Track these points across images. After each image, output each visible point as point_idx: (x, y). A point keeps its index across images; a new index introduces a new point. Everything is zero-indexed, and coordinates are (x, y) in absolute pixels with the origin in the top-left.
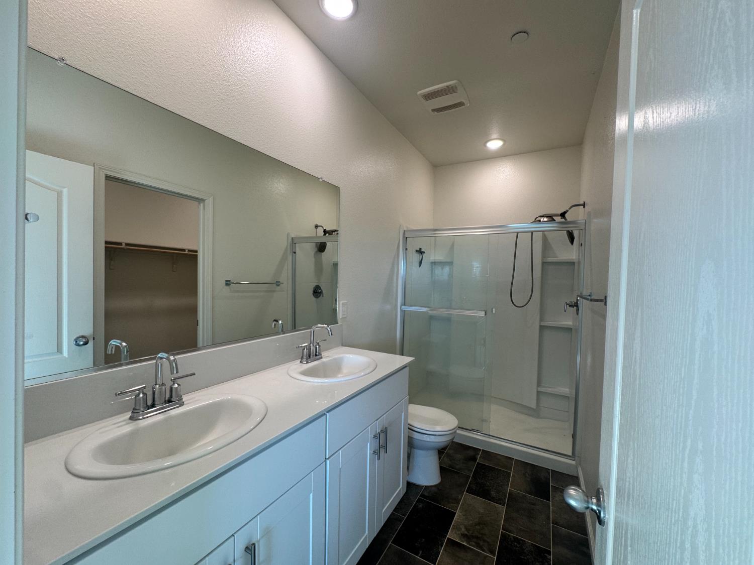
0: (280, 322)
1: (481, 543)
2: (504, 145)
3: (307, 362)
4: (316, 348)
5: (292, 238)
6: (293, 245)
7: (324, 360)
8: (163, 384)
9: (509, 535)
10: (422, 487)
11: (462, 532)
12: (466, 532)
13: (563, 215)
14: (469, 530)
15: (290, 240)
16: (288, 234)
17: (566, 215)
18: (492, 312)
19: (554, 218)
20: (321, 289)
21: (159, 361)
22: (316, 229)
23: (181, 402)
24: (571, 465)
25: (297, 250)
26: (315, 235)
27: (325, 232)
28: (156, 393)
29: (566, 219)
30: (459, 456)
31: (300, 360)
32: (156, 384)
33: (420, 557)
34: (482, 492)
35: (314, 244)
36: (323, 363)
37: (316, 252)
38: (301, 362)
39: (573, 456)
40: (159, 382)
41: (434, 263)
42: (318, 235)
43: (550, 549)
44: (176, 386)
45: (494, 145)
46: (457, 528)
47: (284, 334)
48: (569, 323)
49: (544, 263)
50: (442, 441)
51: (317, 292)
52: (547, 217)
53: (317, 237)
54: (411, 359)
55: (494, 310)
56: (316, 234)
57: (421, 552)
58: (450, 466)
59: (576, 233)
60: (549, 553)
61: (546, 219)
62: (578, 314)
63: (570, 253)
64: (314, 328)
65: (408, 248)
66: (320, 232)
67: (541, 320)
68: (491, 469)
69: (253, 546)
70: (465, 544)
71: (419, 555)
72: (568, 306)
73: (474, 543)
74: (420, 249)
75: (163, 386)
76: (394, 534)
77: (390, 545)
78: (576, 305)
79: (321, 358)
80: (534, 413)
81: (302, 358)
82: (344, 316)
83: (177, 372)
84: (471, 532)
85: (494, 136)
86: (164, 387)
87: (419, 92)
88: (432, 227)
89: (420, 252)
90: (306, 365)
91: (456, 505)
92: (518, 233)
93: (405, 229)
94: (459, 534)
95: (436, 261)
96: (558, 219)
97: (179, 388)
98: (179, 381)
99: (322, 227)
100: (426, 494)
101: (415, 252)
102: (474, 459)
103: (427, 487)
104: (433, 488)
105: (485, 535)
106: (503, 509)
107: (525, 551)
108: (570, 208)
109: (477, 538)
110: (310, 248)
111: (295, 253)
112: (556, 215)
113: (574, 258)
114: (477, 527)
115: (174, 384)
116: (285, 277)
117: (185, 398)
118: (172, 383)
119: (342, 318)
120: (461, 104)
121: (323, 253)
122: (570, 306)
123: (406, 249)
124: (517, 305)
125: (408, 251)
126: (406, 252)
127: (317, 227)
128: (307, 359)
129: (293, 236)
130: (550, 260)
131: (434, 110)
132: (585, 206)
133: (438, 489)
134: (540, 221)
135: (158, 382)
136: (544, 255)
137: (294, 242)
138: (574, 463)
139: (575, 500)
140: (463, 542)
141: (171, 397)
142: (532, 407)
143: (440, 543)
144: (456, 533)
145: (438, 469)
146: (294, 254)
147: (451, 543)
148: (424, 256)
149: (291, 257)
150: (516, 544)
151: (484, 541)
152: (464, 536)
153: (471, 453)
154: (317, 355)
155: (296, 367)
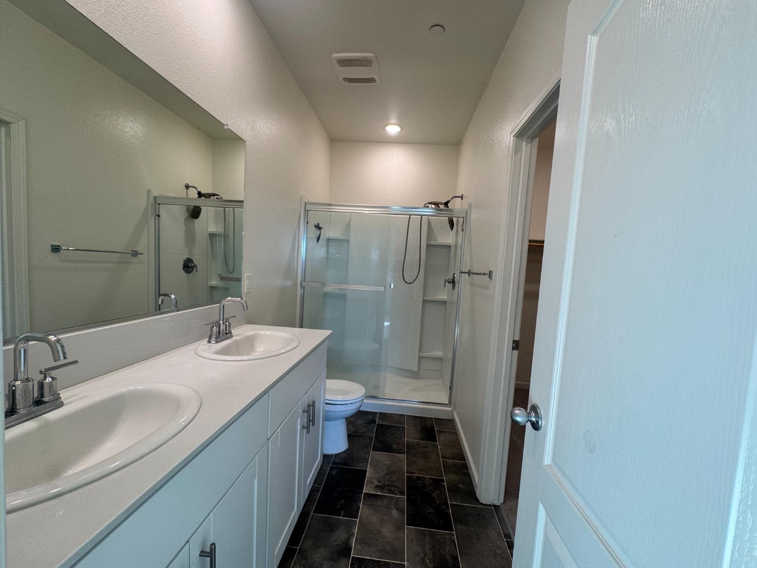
0: (173, 297)
1: (393, 489)
2: (401, 131)
3: (217, 342)
4: (226, 325)
5: (155, 197)
6: (155, 206)
7: (235, 338)
8: (28, 380)
9: (413, 476)
10: (333, 455)
11: (375, 485)
12: (378, 484)
13: (446, 204)
14: (381, 481)
15: (152, 199)
16: (149, 192)
17: (449, 205)
18: (390, 287)
19: (439, 205)
20: (193, 263)
21: (21, 346)
22: (187, 189)
23: (58, 402)
24: (448, 411)
25: (162, 213)
26: (185, 196)
27: (200, 194)
28: (18, 392)
29: (448, 207)
30: (360, 422)
31: (207, 339)
32: (16, 380)
33: (343, 517)
34: (385, 447)
35: (185, 207)
36: (236, 341)
37: (187, 218)
38: (209, 342)
39: (450, 404)
40: (21, 376)
41: (328, 240)
42: (190, 196)
43: (443, 477)
44: (49, 380)
45: (393, 129)
46: (370, 482)
47: (178, 310)
48: (444, 297)
49: (428, 246)
50: (351, 409)
51: (188, 266)
52: (434, 204)
53: (187, 198)
54: (329, 332)
55: (392, 285)
56: (187, 196)
57: (343, 512)
58: (354, 432)
59: (455, 220)
60: (443, 481)
61: (433, 206)
62: (454, 289)
63: (447, 238)
64: (224, 302)
65: (308, 221)
66: (193, 194)
67: (424, 295)
68: (390, 427)
69: (213, 546)
70: (379, 493)
71: (342, 515)
72: (447, 282)
73: (387, 491)
74: (318, 224)
75: (30, 381)
76: (314, 505)
77: (312, 515)
78: (453, 282)
79: (232, 336)
80: (415, 375)
81: (210, 337)
82: (249, 291)
83: (65, 358)
84: (382, 483)
85: (393, 121)
86: (30, 384)
87: (334, 55)
88: (327, 202)
89: (318, 227)
90: (215, 345)
91: (366, 464)
92: (410, 216)
93: (306, 201)
94: (373, 487)
95: (330, 238)
96: (442, 207)
97: (54, 382)
98: (54, 373)
99: (196, 188)
100: (337, 461)
101: (314, 227)
102: (374, 422)
103: (337, 455)
104: (343, 455)
105: (394, 481)
106: (403, 457)
107: (427, 484)
108: (452, 199)
109: (389, 485)
110: (179, 213)
111: (159, 216)
112: (441, 204)
113: (451, 242)
114: (386, 477)
115: (45, 378)
116: (145, 244)
117: (64, 395)
118: (42, 376)
119: (247, 293)
120: (371, 80)
121: (195, 220)
122: (449, 282)
123: (307, 222)
124: (407, 281)
125: (308, 224)
126: (307, 225)
127: (187, 187)
128: (217, 338)
129: (157, 195)
130: (433, 243)
131: (345, 79)
132: (463, 199)
133: (347, 454)
134: (428, 207)
135: (19, 377)
136: (428, 239)
137: (157, 203)
138: (450, 409)
139: (520, 417)
140: (378, 492)
141: (42, 395)
142: (414, 370)
143: (358, 499)
144: (370, 487)
145: (346, 435)
146: (157, 218)
147: (369, 496)
148: (322, 230)
149: (153, 221)
150: (418, 481)
151: (395, 486)
152: (377, 487)
153: (370, 417)
154: (228, 334)
155: (205, 348)
